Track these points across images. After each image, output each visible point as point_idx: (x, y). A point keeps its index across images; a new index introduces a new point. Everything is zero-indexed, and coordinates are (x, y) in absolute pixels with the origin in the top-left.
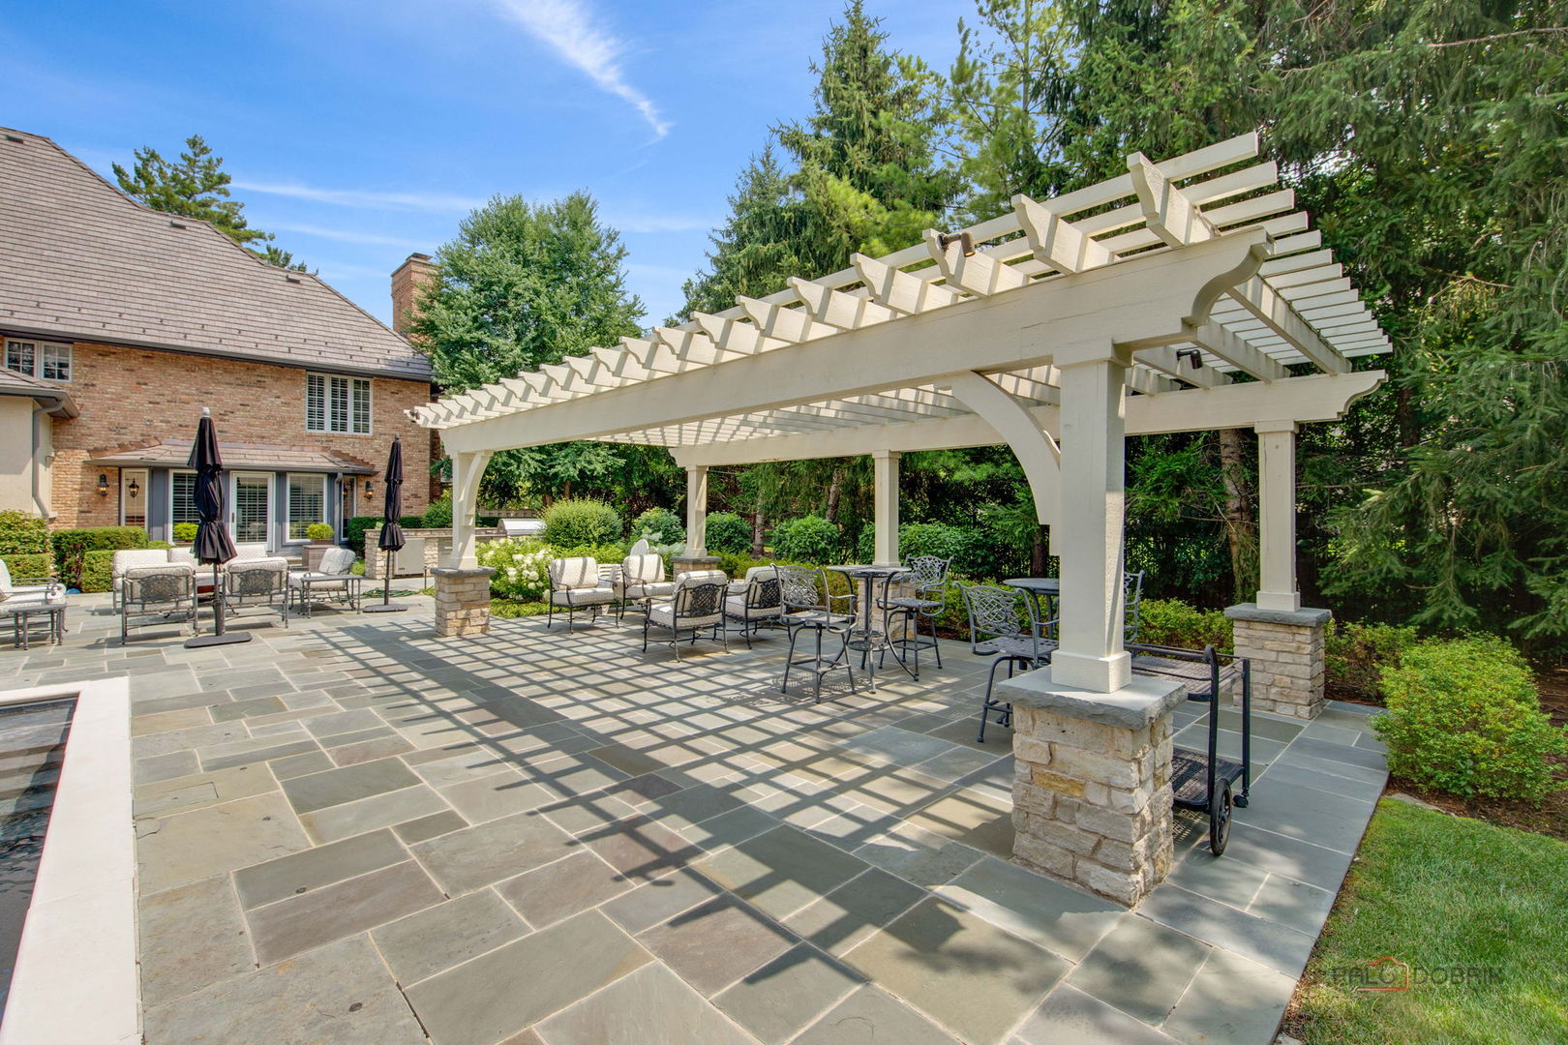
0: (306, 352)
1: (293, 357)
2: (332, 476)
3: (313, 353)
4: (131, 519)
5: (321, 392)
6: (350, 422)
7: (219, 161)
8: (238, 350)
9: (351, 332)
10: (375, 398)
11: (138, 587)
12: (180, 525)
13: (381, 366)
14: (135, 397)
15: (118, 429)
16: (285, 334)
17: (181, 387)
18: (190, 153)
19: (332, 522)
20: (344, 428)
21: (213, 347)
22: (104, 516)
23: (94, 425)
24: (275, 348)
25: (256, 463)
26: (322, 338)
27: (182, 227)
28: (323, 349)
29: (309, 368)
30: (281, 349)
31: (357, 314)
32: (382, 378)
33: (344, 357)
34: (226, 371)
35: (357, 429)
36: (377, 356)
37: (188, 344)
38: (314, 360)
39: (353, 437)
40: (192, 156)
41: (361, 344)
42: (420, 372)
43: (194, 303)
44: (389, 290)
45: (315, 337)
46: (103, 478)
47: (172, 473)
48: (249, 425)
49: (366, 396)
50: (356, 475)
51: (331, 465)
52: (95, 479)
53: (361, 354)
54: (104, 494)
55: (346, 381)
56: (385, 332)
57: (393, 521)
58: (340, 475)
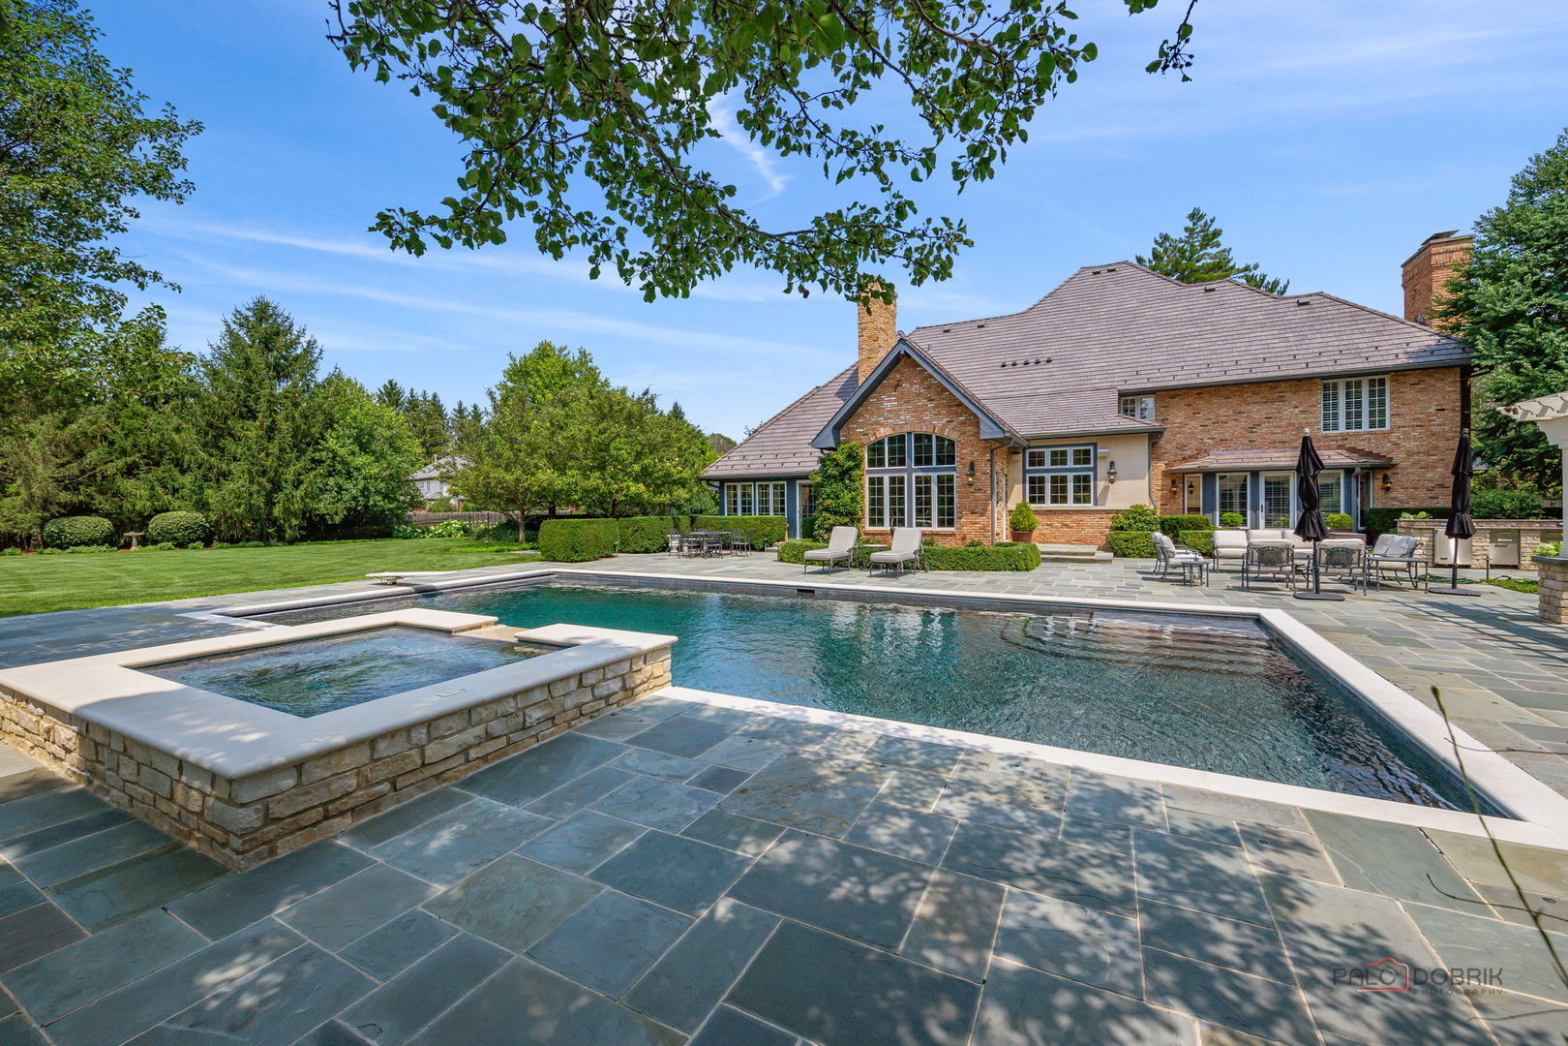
0: (1323, 364)
1: (1310, 371)
2: (1349, 471)
3: (1329, 363)
4: (1190, 510)
5: (1335, 397)
6: (1365, 419)
7: (1212, 221)
8: (1265, 375)
9: (1365, 335)
10: (1392, 392)
11: (1256, 555)
12: (1226, 514)
13: (1403, 360)
14: (1193, 423)
15: (1182, 447)
16: (1302, 352)
17: (1221, 412)
18: (1191, 225)
19: (1349, 511)
20: (1359, 425)
21: (1246, 377)
22: (1174, 507)
23: (1168, 446)
24: (1294, 367)
25: (1281, 464)
26: (1336, 348)
27: (1213, 290)
28: (1337, 357)
29: (1324, 377)
30: (1299, 366)
31: (1368, 316)
32: (1399, 373)
33: (1360, 360)
34: (1254, 393)
35: (1372, 425)
36: (1395, 351)
37: (1228, 378)
38: (1331, 369)
39: (1368, 433)
40: (1191, 226)
41: (1376, 344)
42: (1448, 357)
43: (1229, 346)
44: (1400, 281)
45: (1330, 349)
46: (1174, 482)
47: (1218, 475)
48: (1272, 433)
49: (1382, 393)
50: (1374, 468)
51: (1349, 461)
52: (1168, 482)
53: (1376, 353)
54: (1175, 492)
55: (1360, 382)
56: (1402, 326)
57: (1463, 511)
58: (1358, 470)
